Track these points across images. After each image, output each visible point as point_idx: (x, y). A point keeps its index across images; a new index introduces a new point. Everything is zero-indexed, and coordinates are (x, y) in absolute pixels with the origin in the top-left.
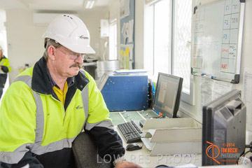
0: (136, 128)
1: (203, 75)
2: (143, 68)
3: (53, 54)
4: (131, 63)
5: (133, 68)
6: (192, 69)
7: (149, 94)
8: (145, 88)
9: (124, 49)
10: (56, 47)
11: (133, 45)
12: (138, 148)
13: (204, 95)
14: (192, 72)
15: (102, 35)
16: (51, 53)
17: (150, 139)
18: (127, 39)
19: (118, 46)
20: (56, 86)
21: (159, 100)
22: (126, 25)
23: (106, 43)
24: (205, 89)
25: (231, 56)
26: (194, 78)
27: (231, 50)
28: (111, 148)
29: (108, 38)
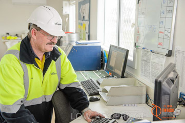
0: (95, 84)
1: (144, 48)
2: (96, 39)
3: (35, 35)
4: (87, 35)
5: (89, 39)
6: (135, 43)
7: (102, 58)
8: (99, 55)
9: (82, 24)
10: (37, 30)
11: (88, 22)
12: (97, 100)
13: (144, 62)
14: (135, 46)
15: (64, 13)
16: (34, 34)
17: (107, 94)
18: (84, 17)
19: (76, 21)
20: (37, 58)
21: (110, 64)
22: (83, 7)
23: (67, 19)
24: (145, 59)
25: (166, 37)
26: (137, 50)
27: (166, 33)
28: (80, 102)
29: (69, 15)
